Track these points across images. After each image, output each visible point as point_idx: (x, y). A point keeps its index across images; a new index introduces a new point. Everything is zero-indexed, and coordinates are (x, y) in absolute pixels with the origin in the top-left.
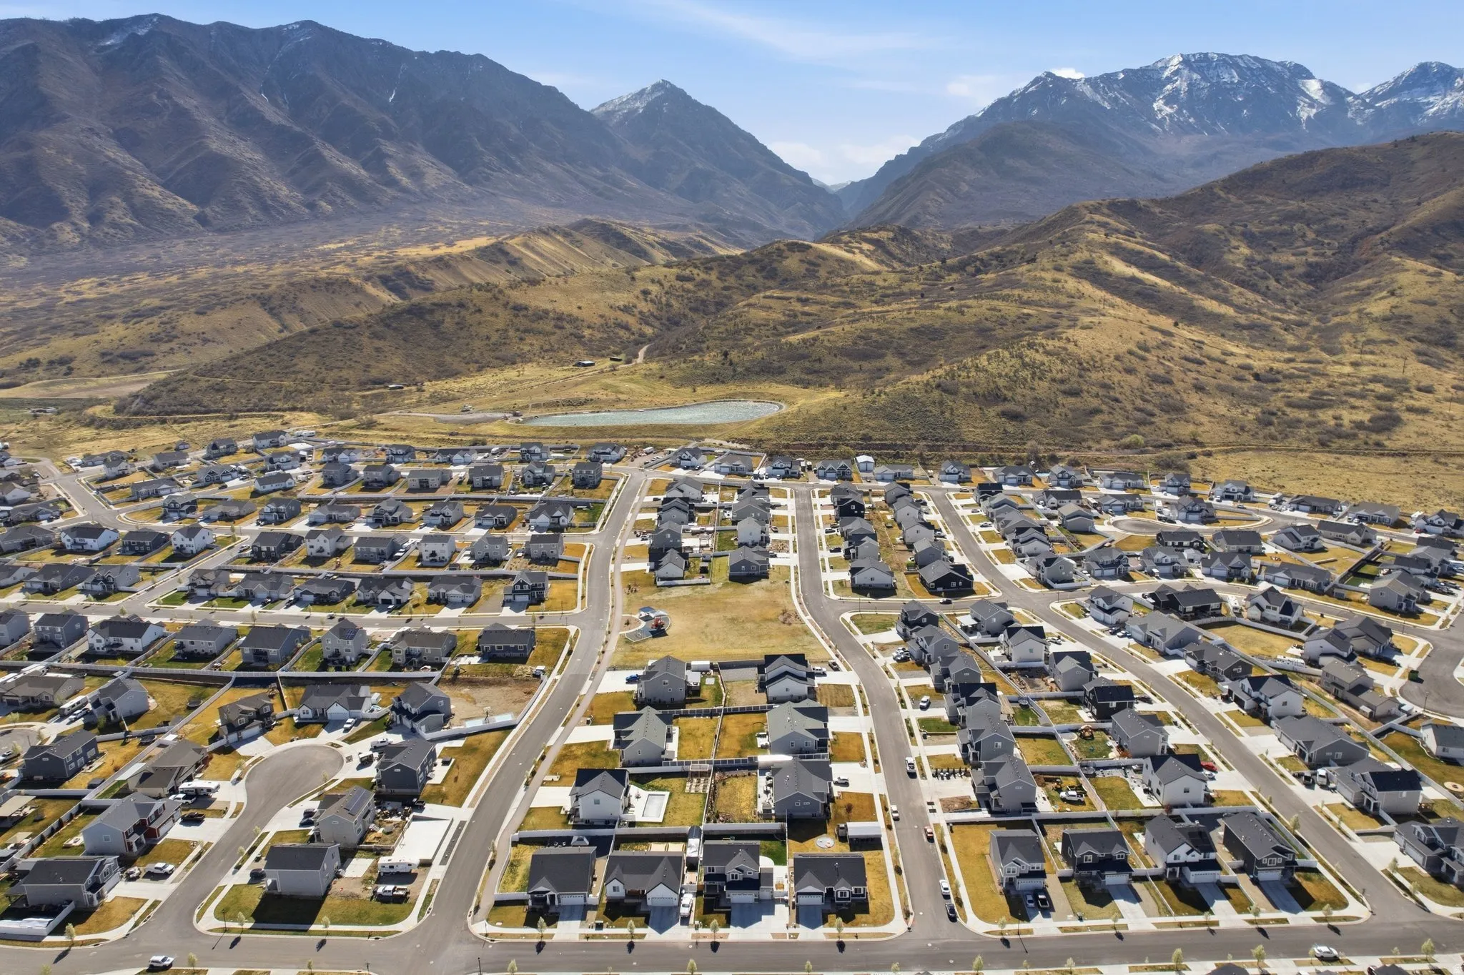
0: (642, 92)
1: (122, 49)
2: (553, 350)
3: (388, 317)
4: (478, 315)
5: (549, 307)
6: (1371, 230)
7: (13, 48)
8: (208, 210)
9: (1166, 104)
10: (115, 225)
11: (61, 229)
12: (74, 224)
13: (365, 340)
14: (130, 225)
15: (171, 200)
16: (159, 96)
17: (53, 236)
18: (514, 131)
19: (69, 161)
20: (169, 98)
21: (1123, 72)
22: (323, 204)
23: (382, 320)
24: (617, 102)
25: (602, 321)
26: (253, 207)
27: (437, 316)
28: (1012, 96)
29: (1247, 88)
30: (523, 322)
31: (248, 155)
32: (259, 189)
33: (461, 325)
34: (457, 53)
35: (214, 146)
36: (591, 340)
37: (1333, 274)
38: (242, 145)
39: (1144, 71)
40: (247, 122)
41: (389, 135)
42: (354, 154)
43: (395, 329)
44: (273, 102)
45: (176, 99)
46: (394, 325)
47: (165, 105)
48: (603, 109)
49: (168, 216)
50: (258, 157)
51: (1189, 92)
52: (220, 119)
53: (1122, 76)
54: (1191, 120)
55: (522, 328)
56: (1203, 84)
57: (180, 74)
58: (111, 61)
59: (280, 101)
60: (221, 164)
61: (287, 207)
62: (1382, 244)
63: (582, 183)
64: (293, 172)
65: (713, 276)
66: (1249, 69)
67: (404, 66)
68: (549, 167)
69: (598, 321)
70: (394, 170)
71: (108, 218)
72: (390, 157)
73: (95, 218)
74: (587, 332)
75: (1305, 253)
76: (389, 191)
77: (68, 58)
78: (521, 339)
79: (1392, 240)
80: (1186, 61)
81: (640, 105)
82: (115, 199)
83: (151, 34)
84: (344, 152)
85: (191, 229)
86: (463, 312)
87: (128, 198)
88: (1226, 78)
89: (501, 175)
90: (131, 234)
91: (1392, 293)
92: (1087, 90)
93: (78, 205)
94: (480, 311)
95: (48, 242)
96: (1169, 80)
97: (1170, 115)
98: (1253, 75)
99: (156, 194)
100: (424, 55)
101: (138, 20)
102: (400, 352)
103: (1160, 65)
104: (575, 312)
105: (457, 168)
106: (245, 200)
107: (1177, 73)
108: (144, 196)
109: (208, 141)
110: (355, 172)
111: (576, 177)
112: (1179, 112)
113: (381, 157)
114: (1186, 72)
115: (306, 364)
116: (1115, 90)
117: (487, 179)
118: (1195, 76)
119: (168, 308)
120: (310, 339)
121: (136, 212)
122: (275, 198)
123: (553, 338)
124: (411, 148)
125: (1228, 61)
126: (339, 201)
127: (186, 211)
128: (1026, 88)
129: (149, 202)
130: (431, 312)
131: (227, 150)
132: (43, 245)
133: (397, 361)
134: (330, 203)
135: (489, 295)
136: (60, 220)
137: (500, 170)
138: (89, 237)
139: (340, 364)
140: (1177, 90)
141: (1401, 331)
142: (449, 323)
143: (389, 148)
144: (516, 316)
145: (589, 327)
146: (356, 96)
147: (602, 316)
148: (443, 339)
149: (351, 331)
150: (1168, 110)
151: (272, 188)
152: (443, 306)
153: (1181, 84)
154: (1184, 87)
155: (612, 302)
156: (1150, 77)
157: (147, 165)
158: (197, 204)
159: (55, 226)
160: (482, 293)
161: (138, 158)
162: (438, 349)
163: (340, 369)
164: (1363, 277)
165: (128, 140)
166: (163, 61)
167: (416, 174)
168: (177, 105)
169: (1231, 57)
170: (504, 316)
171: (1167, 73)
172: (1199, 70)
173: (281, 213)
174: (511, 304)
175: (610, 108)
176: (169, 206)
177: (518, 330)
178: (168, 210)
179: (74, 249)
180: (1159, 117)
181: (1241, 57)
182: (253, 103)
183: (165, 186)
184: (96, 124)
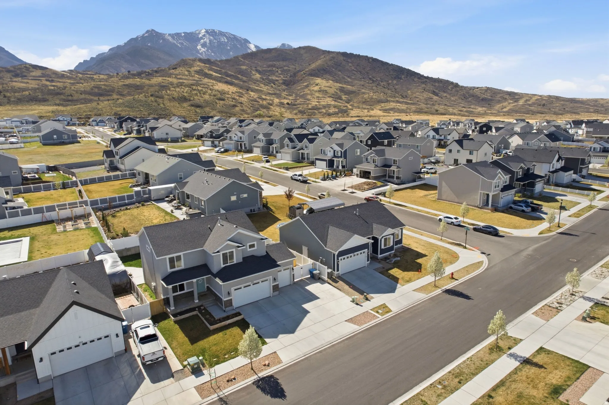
6: (299, 71)
9: (202, 47)
21: (184, 33)
28: (137, 38)
29: (230, 44)
37: (292, 83)
39: (191, 33)
51: (210, 43)
53: (183, 35)
54: (213, 54)
56: (215, 41)
62: (304, 74)
66: (230, 37)
75: (280, 77)
79: (307, 73)
80: (207, 32)
88: (223, 40)
91: (317, 85)
92: (170, 38)
96: (201, 38)
97: (204, 52)
98: (232, 40)
103: (197, 32)
107: (204, 35)
112: (207, 50)
114: (207, 36)
116: (181, 40)
118: (211, 38)
125: (222, 34)
128: (144, 35)
140: (205, 42)
141: (326, 95)
150: (203, 49)
153: (207, 40)
154: (208, 41)
156: (194, 36)
164: (303, 83)
169: (223, 32)
171: (200, 36)
172: (212, 36)
180: (200, 52)
181: (226, 33)
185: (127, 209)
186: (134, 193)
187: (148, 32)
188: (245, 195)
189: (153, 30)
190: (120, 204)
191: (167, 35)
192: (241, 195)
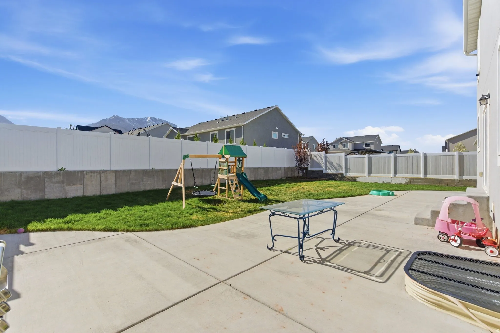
28: (106, 119)
39: (142, 119)
53: (136, 119)
80: (151, 119)
92: (128, 121)
103: (145, 118)
107: (149, 121)
114: (151, 121)
118: (154, 122)
156: (143, 121)
171: (147, 121)
187: (113, 116)
188: (287, 136)
189: (117, 116)
191: (126, 119)
192: (283, 134)
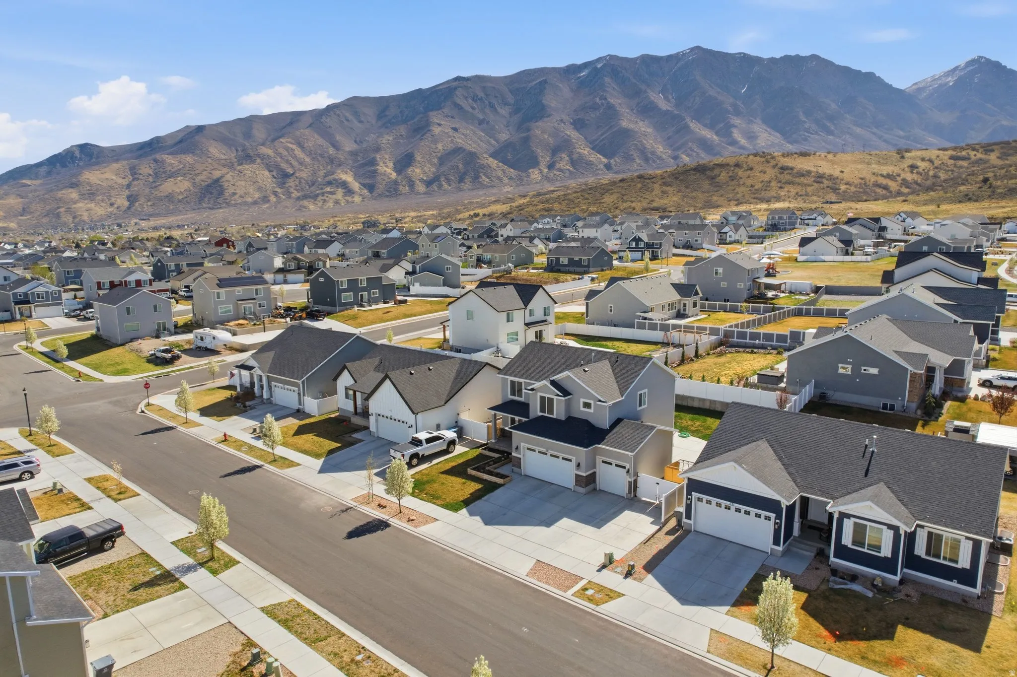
0: (956, 69)
1: (587, 77)
2: (806, 195)
3: (678, 173)
4: (749, 172)
5: (813, 169)
7: (535, 83)
8: (612, 161)
10: (561, 170)
11: (533, 172)
12: (540, 169)
13: (657, 186)
14: (568, 170)
15: (593, 156)
16: (600, 99)
17: (528, 176)
18: (833, 106)
19: (546, 136)
20: (605, 99)
22: (684, 156)
23: (673, 175)
24: (929, 80)
25: (863, 182)
26: (639, 158)
27: (716, 172)
30: (786, 177)
31: (643, 129)
32: (645, 148)
33: (732, 178)
34: (797, 55)
35: (624, 124)
36: (845, 192)
38: (641, 123)
40: (647, 110)
41: (738, 113)
42: (711, 127)
43: (681, 180)
44: (666, 98)
45: (609, 100)
46: (681, 178)
47: (602, 104)
48: (915, 87)
49: (589, 164)
50: (649, 130)
52: (632, 110)
55: (784, 181)
57: (615, 86)
58: (582, 83)
59: (670, 97)
60: (626, 134)
61: (660, 158)
63: (885, 141)
64: (669, 138)
65: (993, 158)
67: (756, 68)
68: (858, 130)
69: (857, 181)
70: (737, 135)
71: (558, 166)
72: (735, 126)
73: (551, 167)
74: (843, 187)
76: (730, 148)
77: (561, 85)
78: (781, 188)
81: (951, 81)
82: (563, 155)
83: (605, 65)
84: (705, 126)
85: (601, 172)
86: (737, 170)
87: (570, 155)
89: (817, 137)
90: (567, 174)
93: (544, 159)
94: (751, 169)
95: (525, 179)
99: (586, 152)
100: (773, 60)
101: (599, 60)
102: (679, 194)
104: (836, 173)
105: (783, 134)
106: (636, 155)
108: (579, 153)
109: (621, 121)
110: (709, 136)
111: (880, 137)
113: (729, 126)
115: (608, 199)
117: (805, 140)
119: (557, 191)
120: (618, 185)
121: (573, 163)
122: (653, 153)
123: (809, 189)
124: (752, 121)
126: (695, 154)
127: (600, 162)
129: (581, 156)
130: (712, 169)
131: (632, 126)
132: (522, 180)
133: (675, 199)
134: (688, 155)
135: (763, 159)
136: (534, 168)
137: (816, 133)
138: (546, 177)
139: (633, 199)
142: (724, 176)
143: (736, 121)
144: (781, 173)
145: (846, 184)
146: (719, 90)
147: (862, 179)
148: (716, 186)
149: (648, 181)
151: (653, 147)
152: (722, 166)
155: (876, 171)
157: (586, 138)
158: (607, 158)
159: (530, 171)
160: (758, 158)
161: (582, 135)
162: (708, 192)
163: (632, 202)
165: (579, 125)
166: (607, 80)
167: (752, 137)
168: (608, 103)
170: (771, 173)
173: (654, 162)
174: (780, 165)
175: (921, 86)
176: (591, 159)
177: (780, 182)
178: (591, 161)
179: (537, 183)
182: (652, 98)
183: (593, 149)
184: (565, 117)
185: (752, 352)
186: (788, 334)
188: (874, 371)
190: (738, 342)
192: (863, 368)
